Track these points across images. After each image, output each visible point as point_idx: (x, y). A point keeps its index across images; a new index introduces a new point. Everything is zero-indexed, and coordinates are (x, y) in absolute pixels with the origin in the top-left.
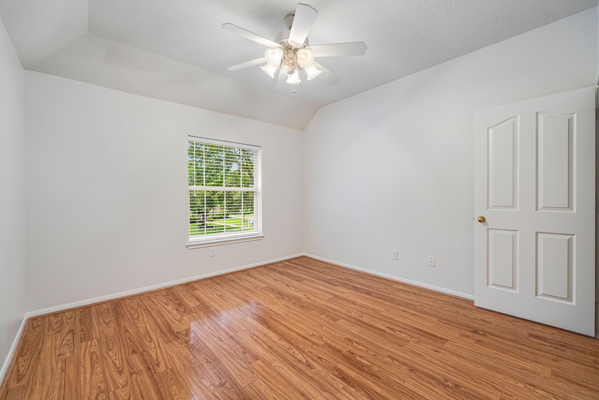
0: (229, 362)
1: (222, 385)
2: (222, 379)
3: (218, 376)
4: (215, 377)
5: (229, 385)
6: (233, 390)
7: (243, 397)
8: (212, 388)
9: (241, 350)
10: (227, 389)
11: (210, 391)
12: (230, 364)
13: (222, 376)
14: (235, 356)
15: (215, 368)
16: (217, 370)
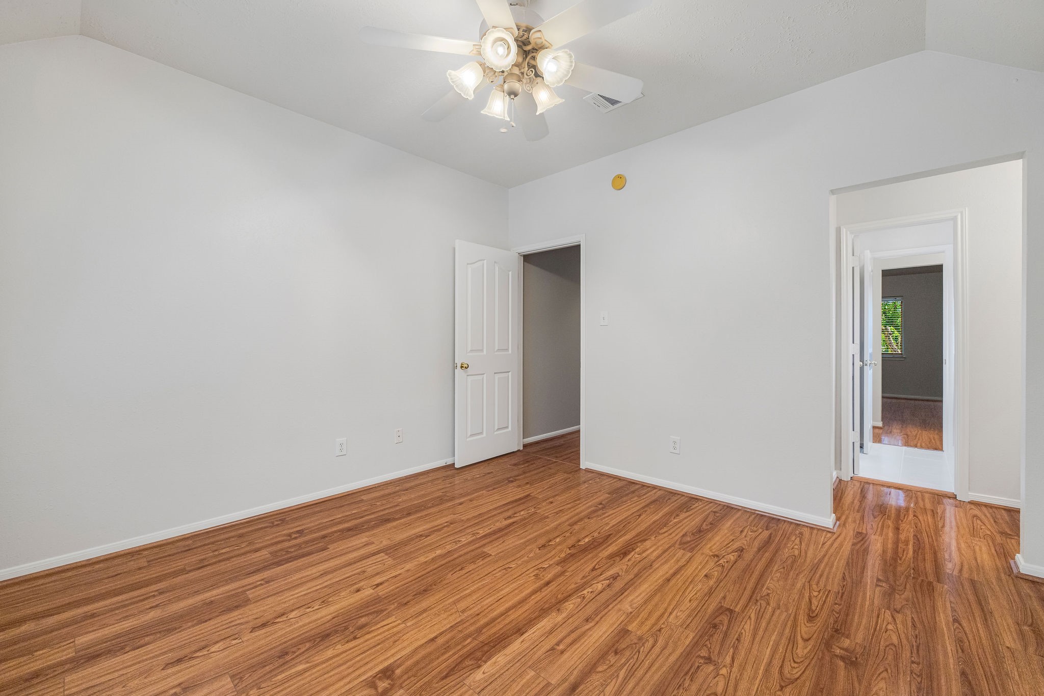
0: (654, 669)
1: (709, 660)
2: (697, 664)
3: (696, 671)
4: (701, 676)
5: (702, 651)
6: (708, 643)
7: (711, 630)
8: (724, 671)
9: (612, 658)
10: (711, 650)
11: (731, 671)
12: (657, 665)
13: (691, 667)
14: (632, 665)
15: (680, 685)
16: (684, 678)
